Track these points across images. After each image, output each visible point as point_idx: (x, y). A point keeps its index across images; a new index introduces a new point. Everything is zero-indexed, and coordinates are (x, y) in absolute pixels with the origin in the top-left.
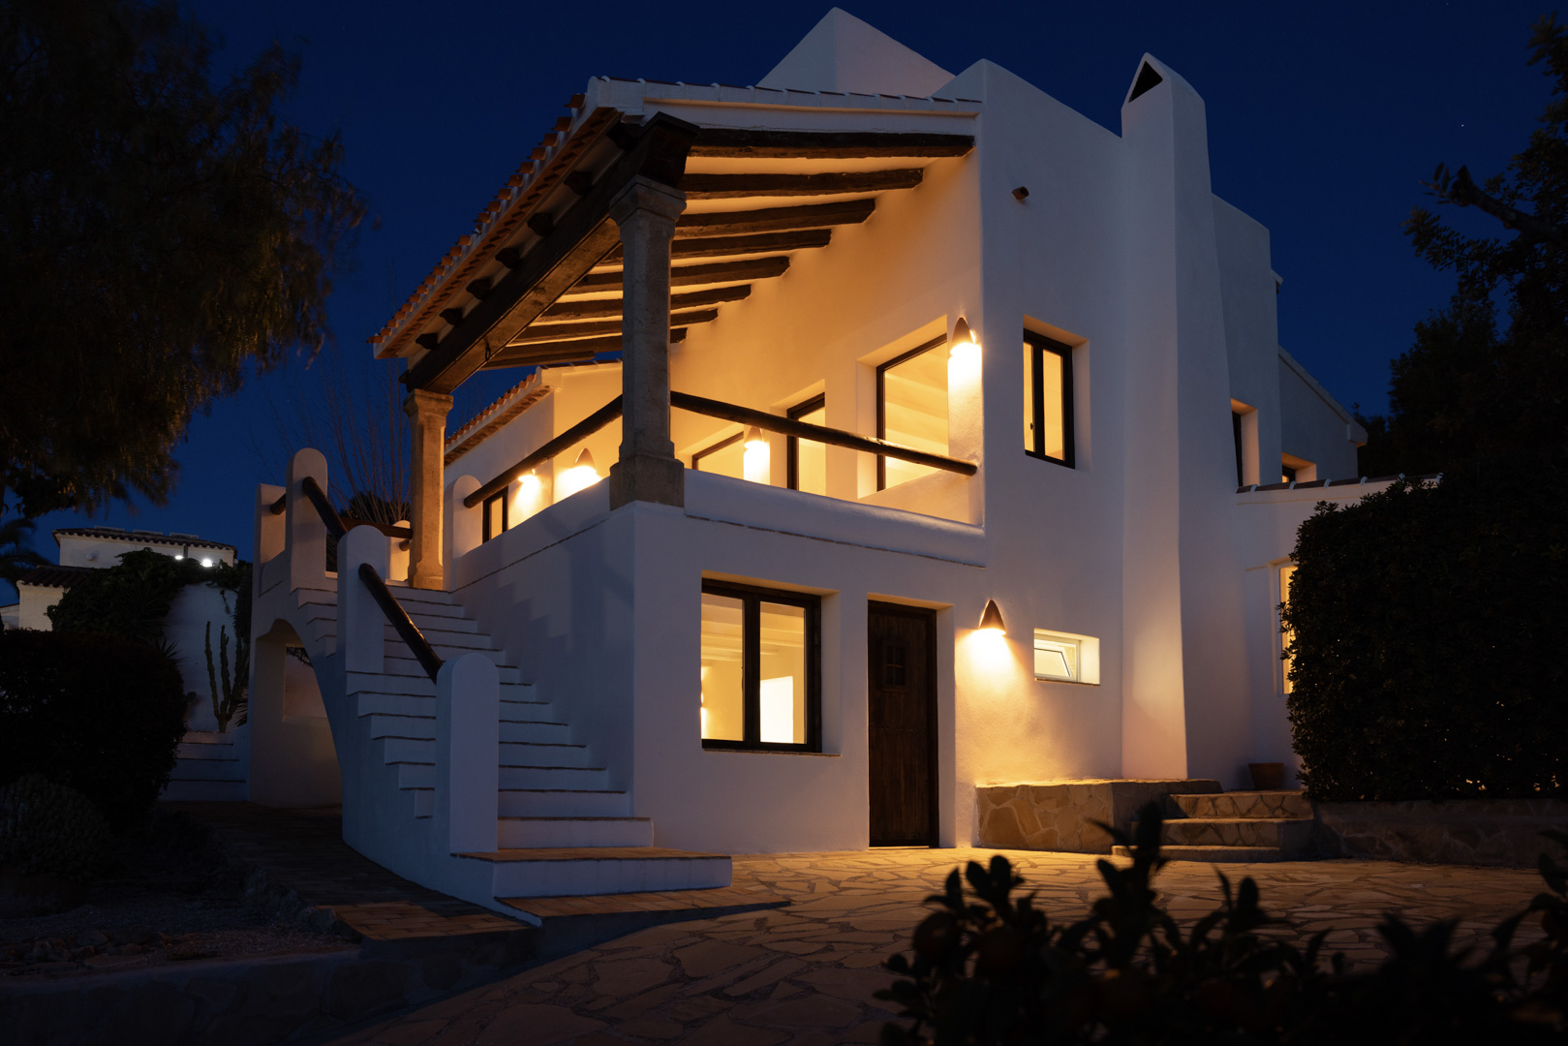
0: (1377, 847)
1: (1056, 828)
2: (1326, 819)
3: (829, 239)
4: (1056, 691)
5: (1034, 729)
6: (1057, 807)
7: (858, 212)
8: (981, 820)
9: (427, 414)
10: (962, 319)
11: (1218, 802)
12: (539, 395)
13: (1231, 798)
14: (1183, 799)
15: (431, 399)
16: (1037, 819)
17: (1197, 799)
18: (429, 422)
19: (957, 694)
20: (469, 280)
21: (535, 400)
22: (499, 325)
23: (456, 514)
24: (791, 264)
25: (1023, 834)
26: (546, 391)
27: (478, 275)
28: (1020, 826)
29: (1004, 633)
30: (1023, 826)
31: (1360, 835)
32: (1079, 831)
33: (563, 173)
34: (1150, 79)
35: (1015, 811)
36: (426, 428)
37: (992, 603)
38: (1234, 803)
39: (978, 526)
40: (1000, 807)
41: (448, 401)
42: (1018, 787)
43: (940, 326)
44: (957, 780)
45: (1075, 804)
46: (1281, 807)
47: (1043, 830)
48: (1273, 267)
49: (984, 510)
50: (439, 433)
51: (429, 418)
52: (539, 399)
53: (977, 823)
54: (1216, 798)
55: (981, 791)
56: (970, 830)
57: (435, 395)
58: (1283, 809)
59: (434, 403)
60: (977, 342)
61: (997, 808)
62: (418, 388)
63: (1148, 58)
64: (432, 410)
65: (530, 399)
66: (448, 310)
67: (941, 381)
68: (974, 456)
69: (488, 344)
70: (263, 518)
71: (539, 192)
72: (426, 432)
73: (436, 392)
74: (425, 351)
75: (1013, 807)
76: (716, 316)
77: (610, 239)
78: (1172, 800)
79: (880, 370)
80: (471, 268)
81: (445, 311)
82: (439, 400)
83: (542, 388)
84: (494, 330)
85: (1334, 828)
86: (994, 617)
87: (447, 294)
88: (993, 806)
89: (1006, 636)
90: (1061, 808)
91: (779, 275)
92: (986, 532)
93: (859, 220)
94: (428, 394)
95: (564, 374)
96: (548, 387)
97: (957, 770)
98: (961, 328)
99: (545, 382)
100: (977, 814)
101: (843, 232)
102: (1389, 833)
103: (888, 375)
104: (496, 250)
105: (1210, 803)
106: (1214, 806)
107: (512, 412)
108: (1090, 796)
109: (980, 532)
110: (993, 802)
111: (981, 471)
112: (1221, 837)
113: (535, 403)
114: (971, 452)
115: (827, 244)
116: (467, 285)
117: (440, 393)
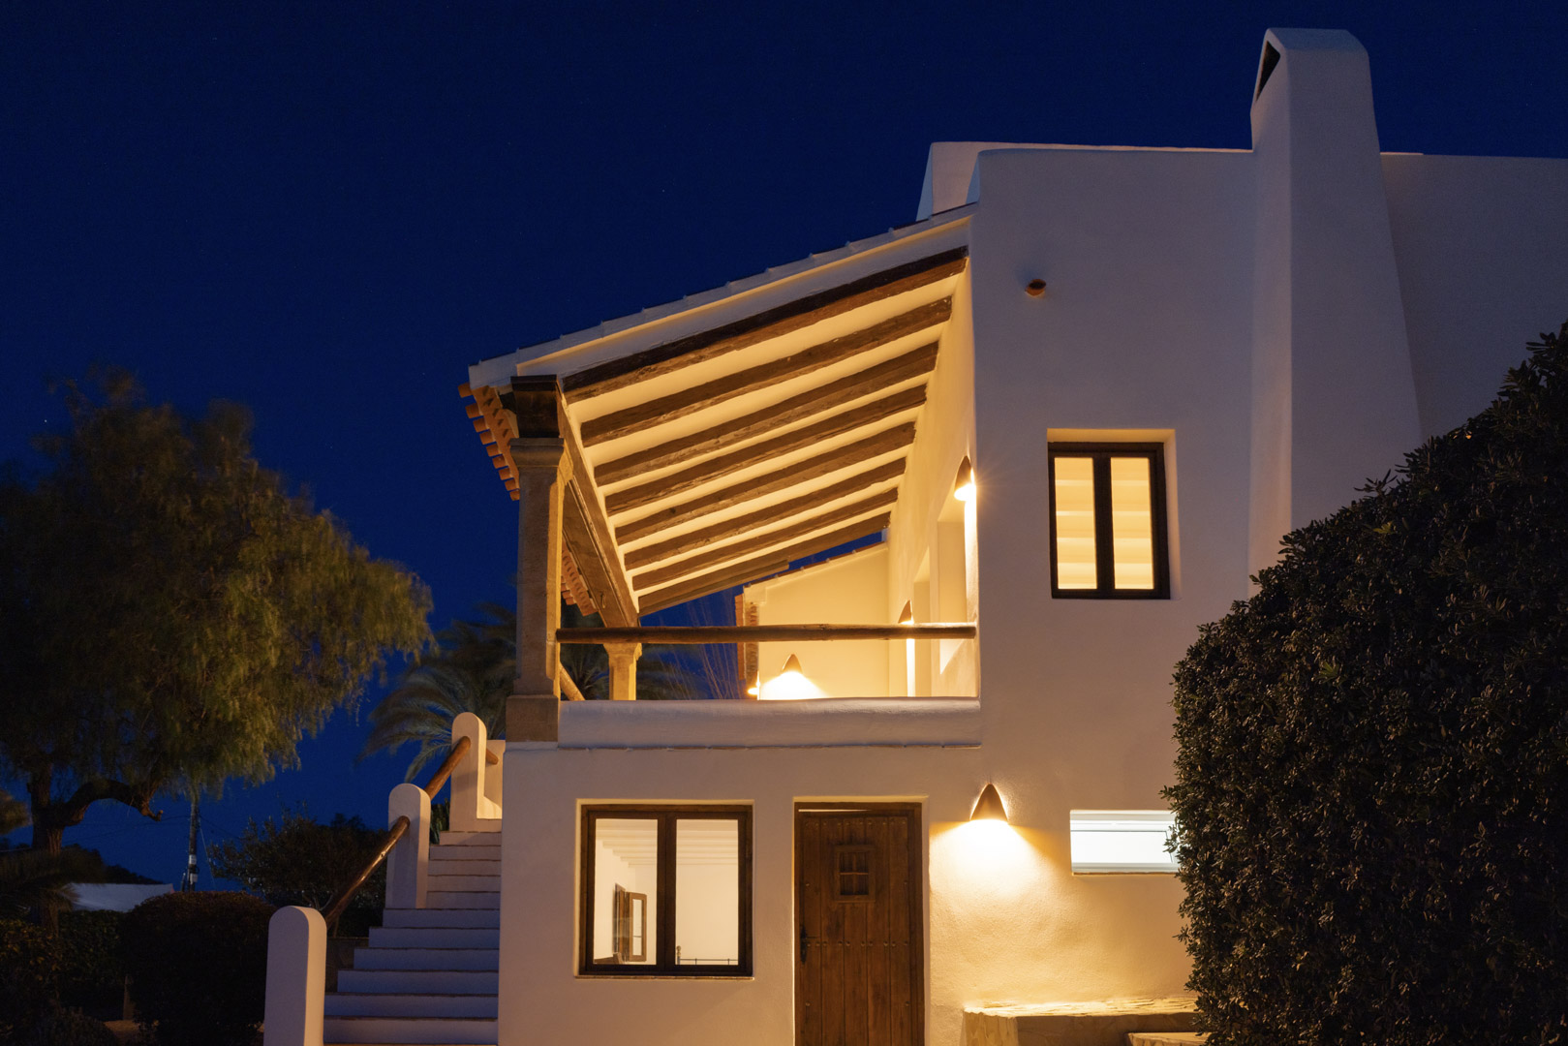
3: (925, 393)
10: (965, 458)
19: (933, 900)
36: (616, 668)
37: (989, 788)
39: (975, 697)
44: (934, 1002)
49: (980, 677)
50: (628, 670)
55: (966, 1016)
72: (616, 671)
78: (1129, 1041)
86: (988, 805)
92: (982, 703)
95: (768, 588)
97: (934, 991)
98: (967, 466)
109: (972, 705)
114: (974, 612)
115: (925, 398)
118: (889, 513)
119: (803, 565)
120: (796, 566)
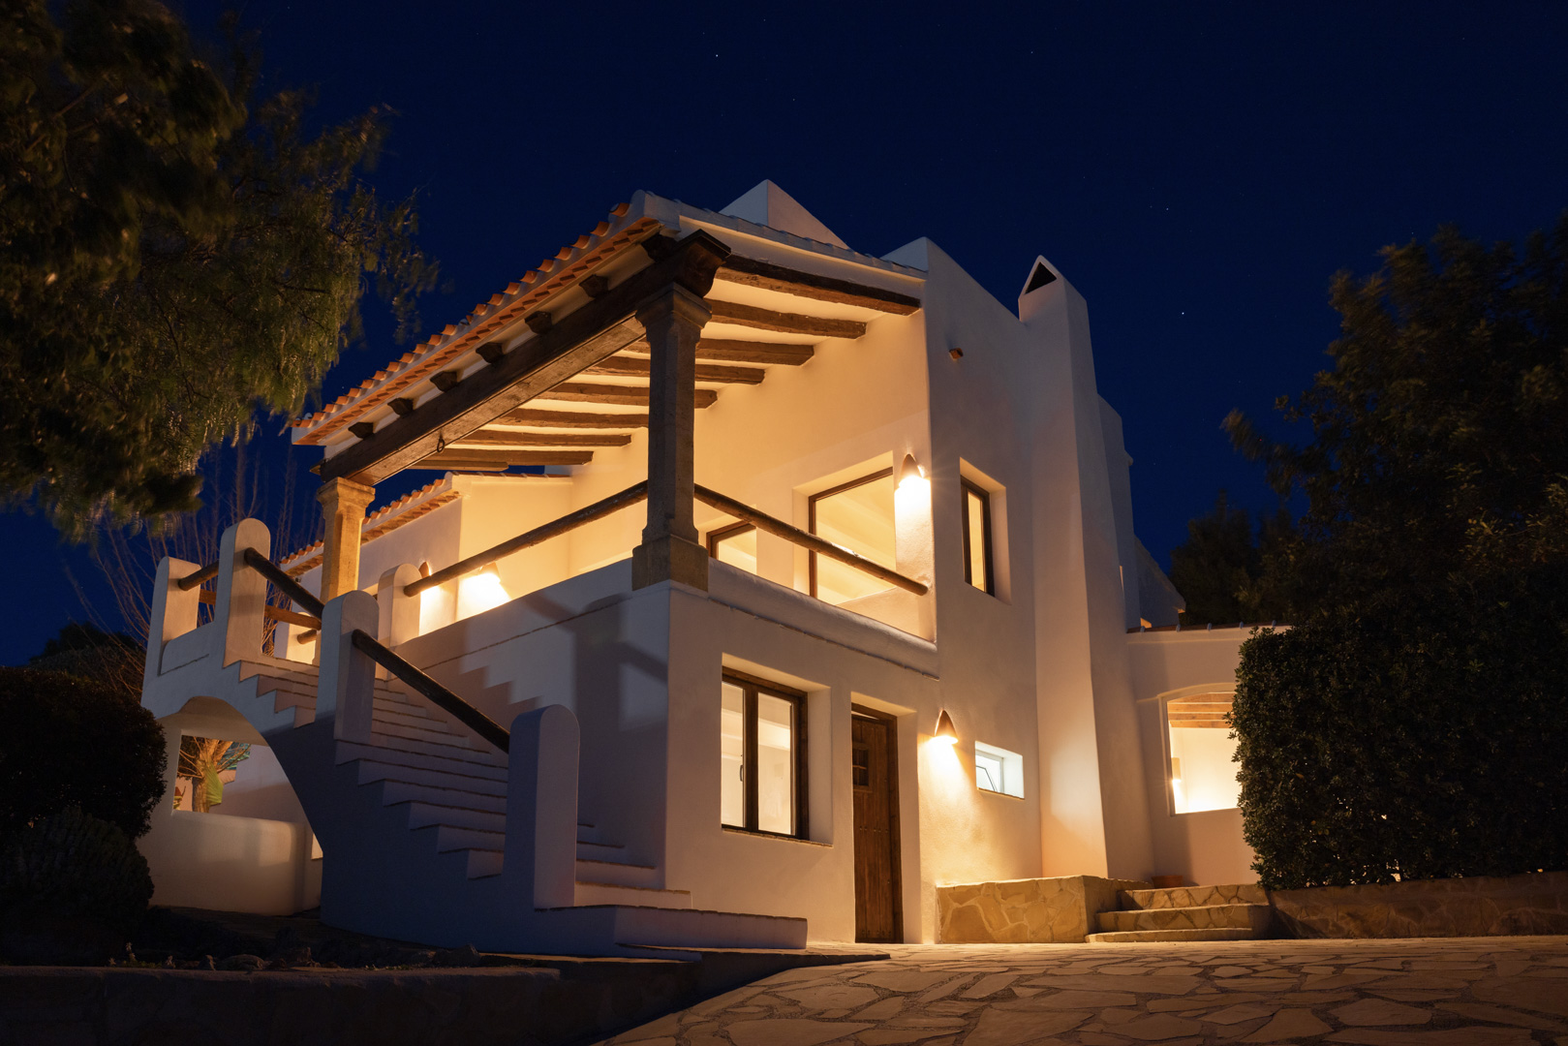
0: (1330, 928)
1: (1025, 922)
2: (1280, 905)
3: (763, 378)
4: (993, 801)
5: (977, 836)
6: (1026, 902)
7: (798, 355)
8: (943, 920)
9: (347, 504)
10: (909, 456)
11: (1174, 895)
12: (445, 501)
13: (1187, 890)
14: (1138, 895)
15: (353, 488)
16: (1005, 914)
17: (1154, 893)
18: (348, 512)
19: (920, 796)
20: (436, 371)
21: (438, 506)
22: (464, 417)
23: (395, 601)
24: (719, 399)
25: (990, 930)
26: (454, 497)
27: (448, 367)
28: (986, 923)
29: (955, 740)
30: (989, 922)
31: (1314, 918)
32: (1050, 924)
33: (582, 275)
34: (1044, 277)
35: (980, 908)
36: (345, 517)
37: (944, 713)
38: (1190, 895)
39: (932, 641)
40: (964, 905)
41: (369, 493)
42: (982, 885)
43: (885, 460)
44: (922, 879)
45: (1045, 899)
46: (1236, 896)
47: (1011, 925)
48: (1126, 449)
49: (935, 627)
50: (358, 524)
51: (349, 508)
52: (443, 505)
53: (939, 923)
54: (1172, 892)
55: (941, 891)
56: (933, 928)
57: (357, 486)
58: (1238, 898)
59: (355, 493)
60: (926, 477)
61: (961, 906)
62: (340, 476)
63: (1041, 259)
64: (353, 501)
65: (431, 505)
66: (400, 399)
67: (887, 509)
68: (924, 578)
69: (441, 437)
70: (169, 593)
71: (549, 290)
72: (345, 521)
73: (359, 483)
74: (355, 439)
75: (978, 905)
76: (630, 442)
77: (618, 341)
78: (1128, 895)
79: (812, 500)
80: (445, 358)
81: (396, 400)
82: (361, 491)
83: (450, 493)
84: (457, 421)
85: (1288, 913)
86: (948, 725)
87: (407, 383)
88: (956, 905)
89: (955, 746)
90: (1029, 903)
91: (705, 407)
92: (938, 647)
93: (799, 362)
94: (350, 484)
95: (473, 483)
96: (457, 493)
97: (922, 869)
98: (910, 462)
99: (455, 487)
100: (939, 914)
101: (778, 372)
102: (1340, 914)
103: (820, 504)
104: (479, 344)
105: (1166, 896)
106: (1170, 898)
107: (405, 517)
108: (1061, 890)
109: (933, 646)
110: (956, 901)
111: (932, 591)
112: (1192, 922)
113: (437, 509)
114: (921, 574)
115: (760, 382)
116: (433, 375)
117: (363, 484)
118: (592, 452)
119: (525, 472)
120: (515, 471)
